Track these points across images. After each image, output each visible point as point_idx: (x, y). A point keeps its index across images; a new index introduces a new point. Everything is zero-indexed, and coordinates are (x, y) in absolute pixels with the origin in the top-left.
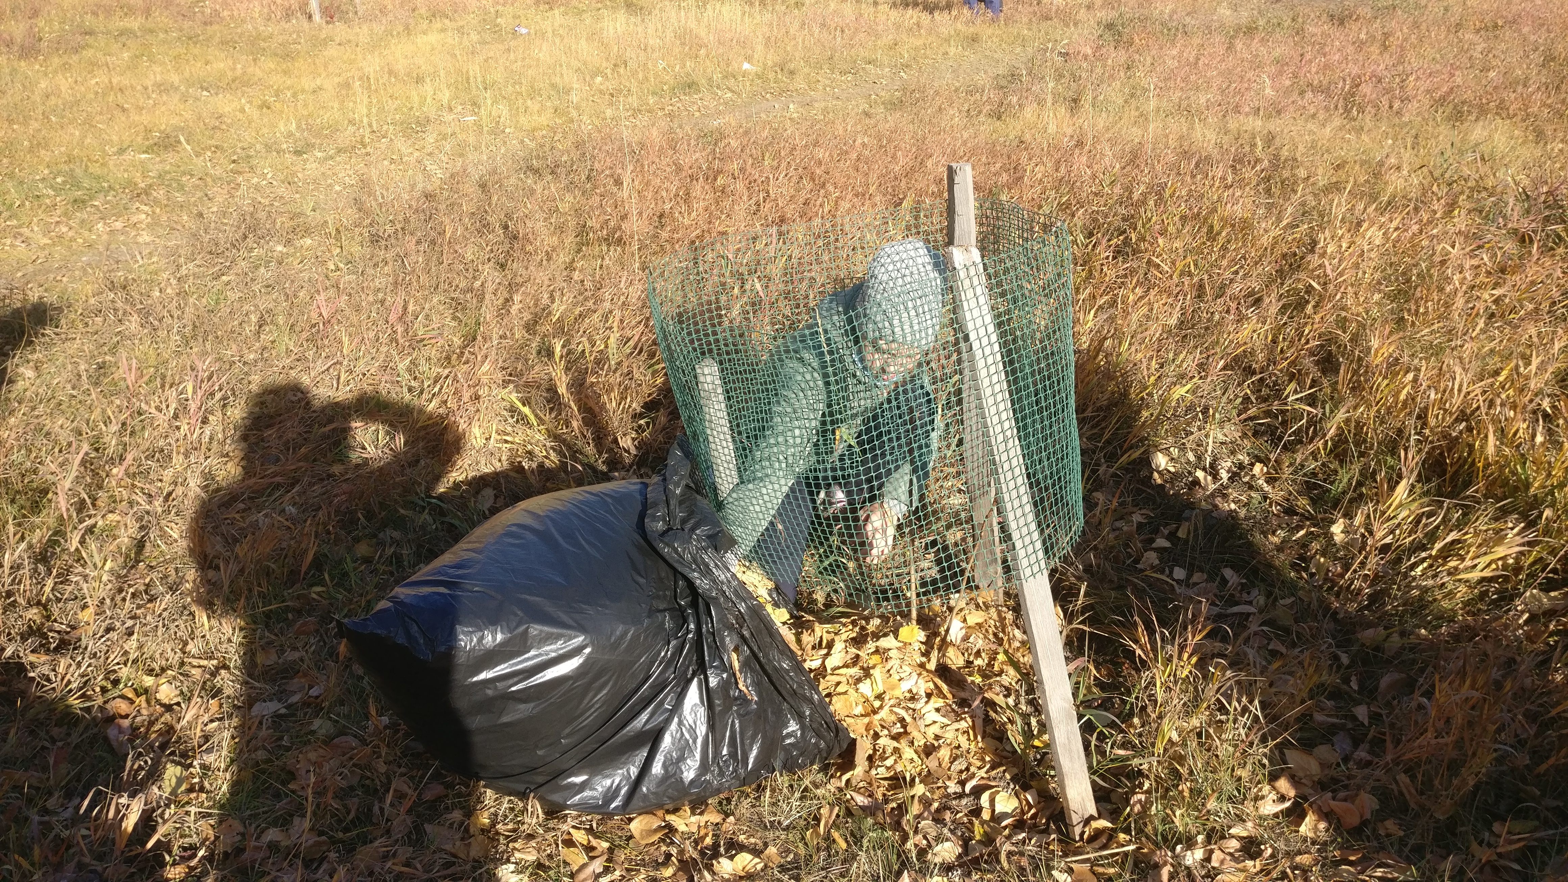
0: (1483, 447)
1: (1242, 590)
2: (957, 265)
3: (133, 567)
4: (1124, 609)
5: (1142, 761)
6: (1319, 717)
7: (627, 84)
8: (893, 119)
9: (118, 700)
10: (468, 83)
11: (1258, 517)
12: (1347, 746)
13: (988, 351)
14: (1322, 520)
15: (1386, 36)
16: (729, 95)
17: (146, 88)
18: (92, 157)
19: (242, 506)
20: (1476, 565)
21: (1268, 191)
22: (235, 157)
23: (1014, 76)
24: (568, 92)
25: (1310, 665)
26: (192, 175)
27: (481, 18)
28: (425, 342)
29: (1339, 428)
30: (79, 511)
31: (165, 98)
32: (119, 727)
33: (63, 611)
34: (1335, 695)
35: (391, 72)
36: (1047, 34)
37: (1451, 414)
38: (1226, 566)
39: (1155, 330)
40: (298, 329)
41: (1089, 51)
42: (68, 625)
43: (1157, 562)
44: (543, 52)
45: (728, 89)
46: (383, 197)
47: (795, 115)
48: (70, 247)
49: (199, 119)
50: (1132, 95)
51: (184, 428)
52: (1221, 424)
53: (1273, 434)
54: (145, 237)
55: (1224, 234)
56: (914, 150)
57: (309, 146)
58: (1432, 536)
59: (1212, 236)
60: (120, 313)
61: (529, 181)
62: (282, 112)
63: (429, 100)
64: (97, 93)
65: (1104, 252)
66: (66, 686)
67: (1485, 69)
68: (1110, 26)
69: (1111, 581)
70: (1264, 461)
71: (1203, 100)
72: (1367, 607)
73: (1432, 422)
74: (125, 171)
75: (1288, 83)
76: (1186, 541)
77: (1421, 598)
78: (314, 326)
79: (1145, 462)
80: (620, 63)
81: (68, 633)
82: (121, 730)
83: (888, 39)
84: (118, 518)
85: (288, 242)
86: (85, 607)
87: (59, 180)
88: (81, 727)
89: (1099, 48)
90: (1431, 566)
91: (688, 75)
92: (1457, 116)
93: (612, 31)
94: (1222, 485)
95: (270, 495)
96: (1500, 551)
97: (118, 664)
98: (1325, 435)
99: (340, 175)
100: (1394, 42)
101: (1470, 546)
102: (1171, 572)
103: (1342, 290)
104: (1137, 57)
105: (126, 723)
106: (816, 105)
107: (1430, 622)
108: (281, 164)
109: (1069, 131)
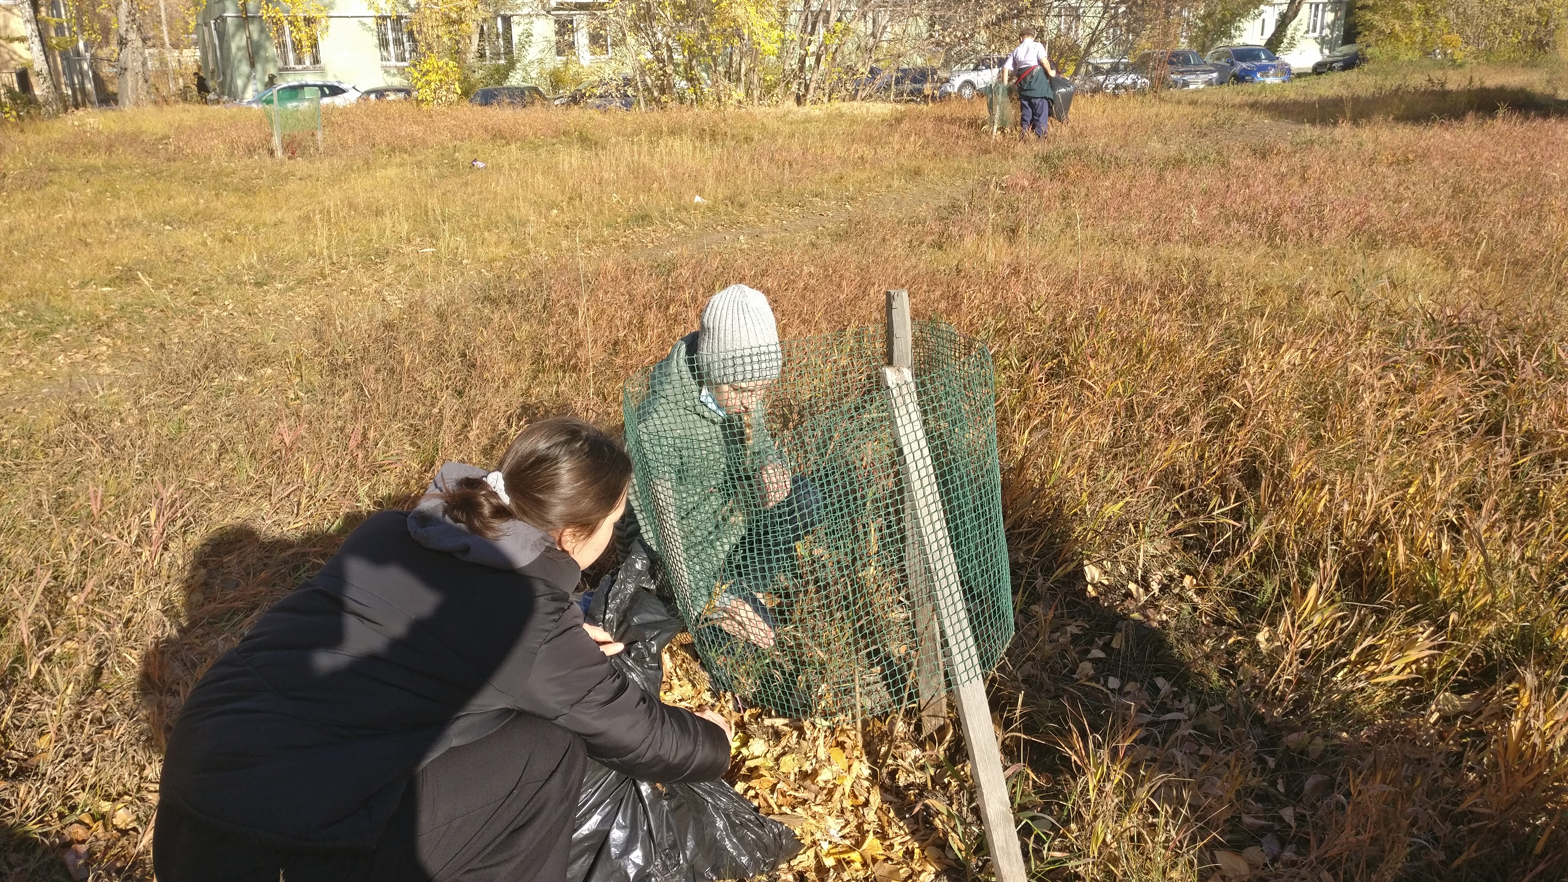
0: (1394, 555)
1: (1174, 698)
2: (890, 384)
3: (91, 694)
4: (1059, 716)
5: (1077, 863)
6: (1247, 819)
7: (582, 217)
8: (839, 249)
9: (76, 825)
10: (426, 215)
11: (1188, 626)
12: (1275, 847)
13: (920, 464)
14: (1249, 629)
15: (1305, 169)
16: (682, 227)
17: (109, 223)
18: (54, 291)
19: (200, 631)
20: (1391, 670)
21: (1194, 315)
22: (197, 290)
23: (955, 207)
24: (524, 224)
25: (1235, 766)
26: (154, 308)
27: (439, 153)
28: (384, 468)
29: (1262, 540)
30: (39, 639)
31: (128, 232)
32: (77, 852)
33: (21, 738)
34: (1263, 797)
35: (351, 205)
36: (986, 166)
37: (1364, 525)
38: (1158, 676)
39: (1087, 450)
40: (259, 456)
41: (1026, 183)
42: (25, 753)
43: (1092, 672)
44: (500, 186)
45: (680, 221)
46: (342, 327)
47: (745, 246)
48: (30, 379)
49: (161, 252)
50: (1068, 225)
51: (146, 554)
52: (1151, 538)
53: (1202, 547)
54: (106, 369)
55: (1152, 356)
56: (858, 279)
57: (270, 278)
58: (1350, 641)
59: (1141, 358)
60: (81, 444)
61: (486, 311)
62: (243, 245)
63: (388, 232)
64: (59, 228)
65: (1037, 374)
66: (25, 812)
67: (1398, 200)
68: (1046, 159)
69: (1048, 691)
70: (1194, 573)
71: (1134, 229)
72: (1293, 712)
73: (1348, 533)
74: (87, 303)
75: (1215, 212)
76: (1119, 650)
77: (1342, 702)
78: (275, 453)
79: (1080, 573)
80: (575, 196)
81: (25, 760)
82: (78, 856)
83: (833, 173)
84: (76, 646)
85: (249, 372)
86: (41, 734)
87: (21, 313)
88: (39, 853)
89: (1035, 180)
90: (1351, 671)
91: (641, 207)
92: (1373, 244)
93: (567, 166)
94: (1153, 596)
95: (229, 620)
96: (1413, 655)
97: (75, 789)
98: (1248, 548)
99: (300, 306)
100: (1314, 172)
101: (1385, 651)
102: (1106, 681)
103: (1263, 408)
104: (1071, 188)
105: (83, 848)
106: (765, 236)
107: (1350, 726)
108: (243, 296)
109: (1007, 260)
